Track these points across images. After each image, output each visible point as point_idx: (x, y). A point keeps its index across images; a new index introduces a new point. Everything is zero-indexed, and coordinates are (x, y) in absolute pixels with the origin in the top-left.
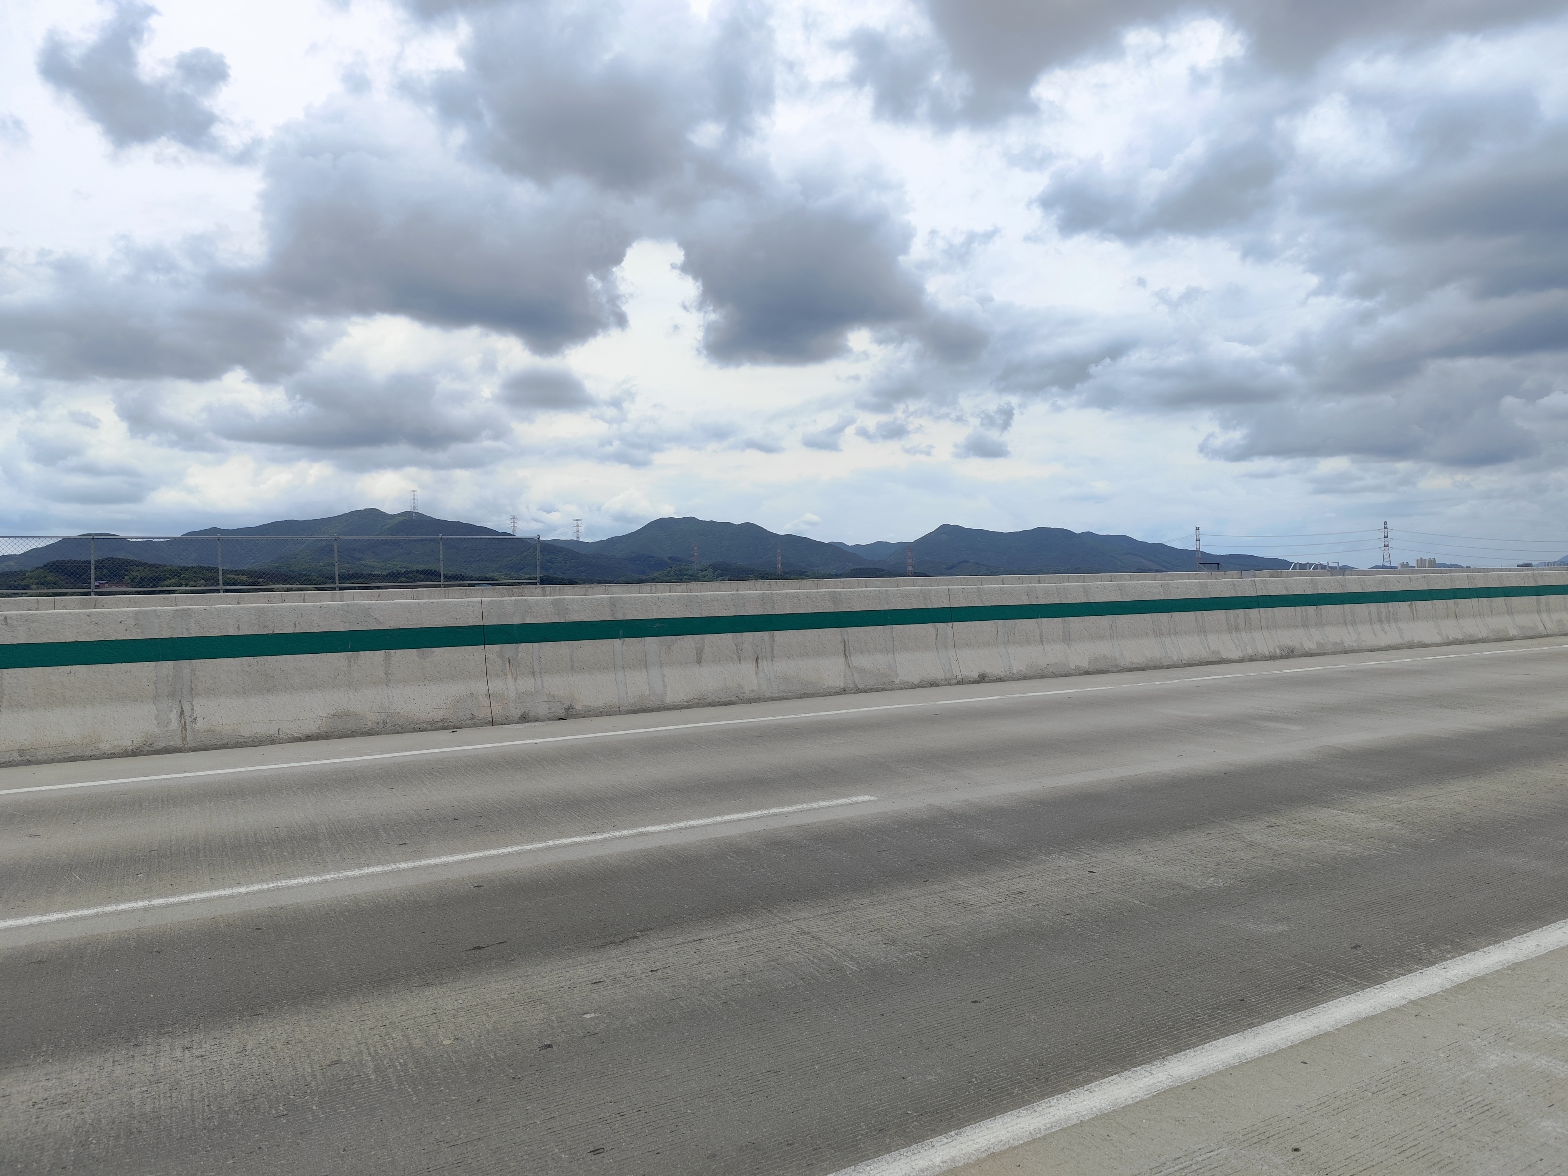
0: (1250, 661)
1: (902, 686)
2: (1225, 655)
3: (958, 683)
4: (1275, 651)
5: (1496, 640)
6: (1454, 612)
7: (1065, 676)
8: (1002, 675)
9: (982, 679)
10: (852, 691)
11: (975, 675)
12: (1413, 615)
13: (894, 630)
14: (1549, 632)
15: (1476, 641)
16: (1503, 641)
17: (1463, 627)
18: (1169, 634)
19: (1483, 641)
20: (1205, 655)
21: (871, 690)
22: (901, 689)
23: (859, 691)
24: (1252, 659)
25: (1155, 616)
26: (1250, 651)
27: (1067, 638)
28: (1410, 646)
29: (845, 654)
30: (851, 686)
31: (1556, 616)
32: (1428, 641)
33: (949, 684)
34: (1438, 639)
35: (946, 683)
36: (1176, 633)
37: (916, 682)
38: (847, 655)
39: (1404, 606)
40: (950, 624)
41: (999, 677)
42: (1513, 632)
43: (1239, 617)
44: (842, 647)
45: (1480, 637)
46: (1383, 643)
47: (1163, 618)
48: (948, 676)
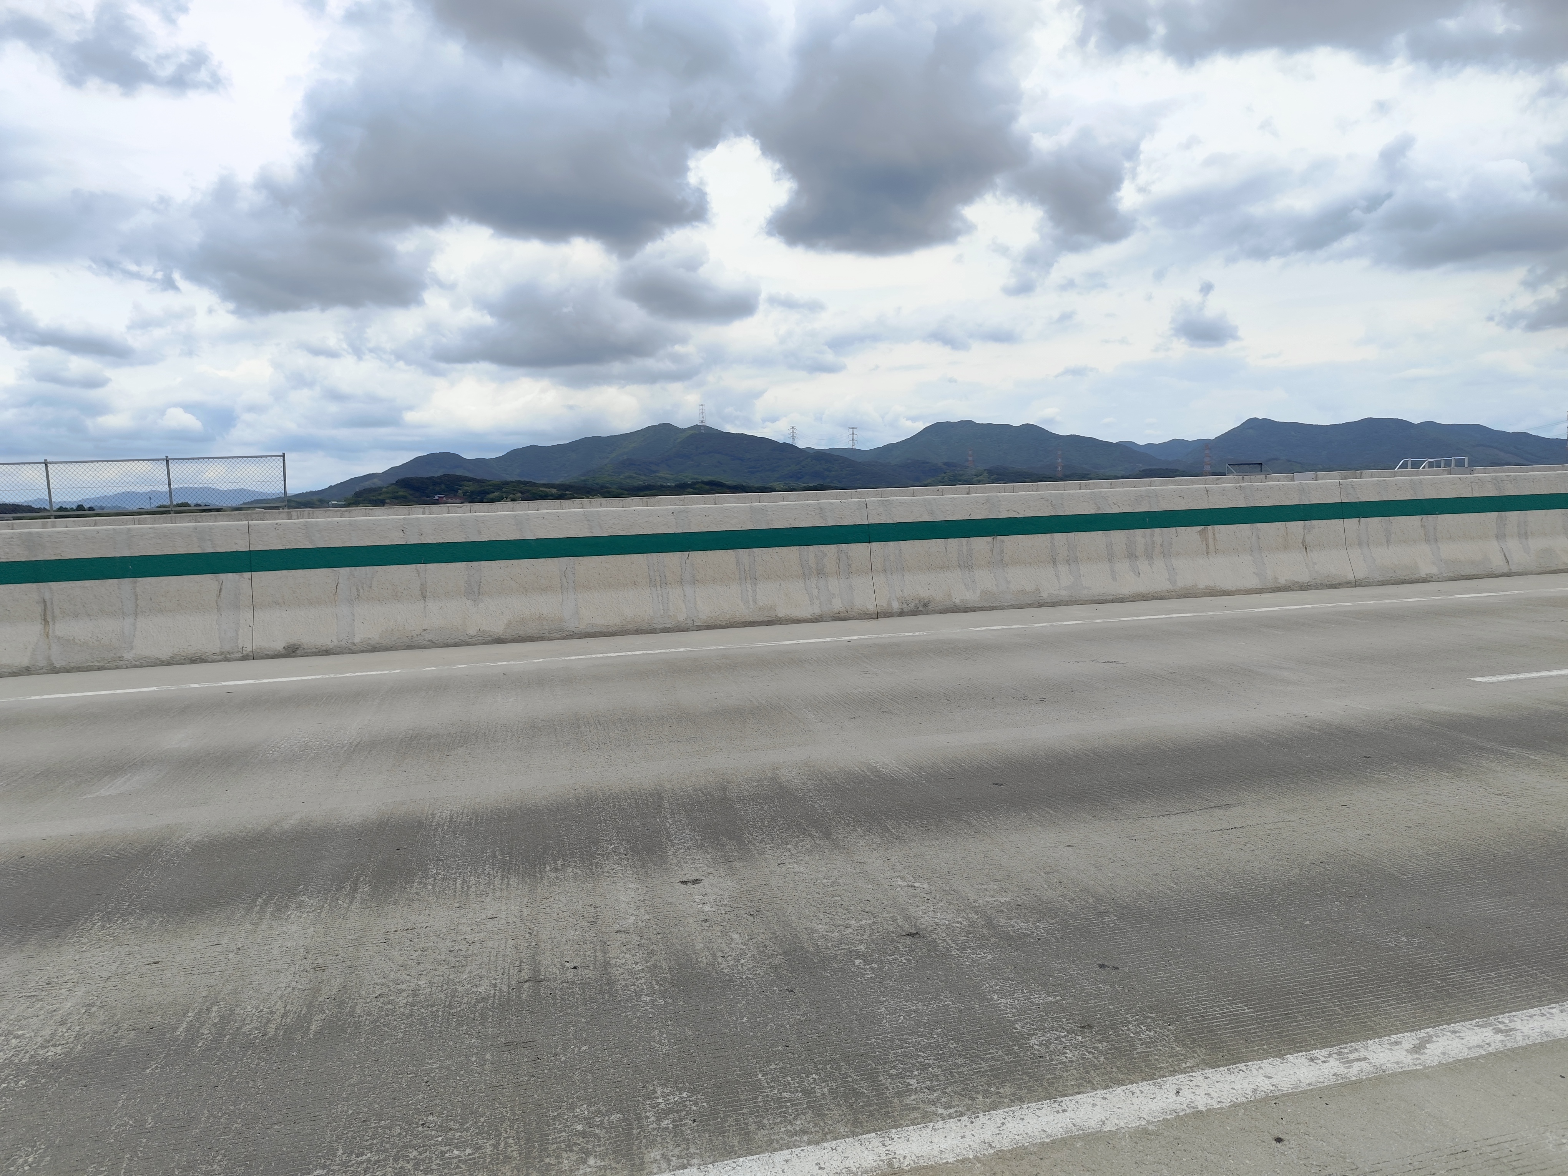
0: (835, 620)
1: (137, 663)
2: (782, 612)
3: (245, 658)
4: (889, 604)
5: (1384, 583)
6: (1300, 541)
7: (456, 645)
8: (331, 645)
9: (292, 651)
10: (42, 671)
11: (279, 645)
12: (1207, 547)
13: (138, 584)
14: (1514, 568)
15: (1340, 584)
16: (1403, 583)
17: (1315, 564)
18: (681, 582)
19: (1357, 584)
20: (743, 611)
21: (78, 669)
22: (136, 666)
23: (54, 670)
24: (838, 618)
25: (654, 557)
26: (837, 605)
27: (474, 592)
28: (1187, 594)
29: (45, 620)
30: (42, 663)
31: (1537, 544)
32: (1228, 585)
33: (227, 660)
34: (1253, 582)
35: (220, 657)
36: (694, 581)
37: (164, 656)
38: (50, 620)
39: (1189, 534)
40: (247, 575)
41: (324, 648)
42: (1426, 569)
43: (826, 555)
44: (39, 609)
45: (1350, 577)
46: (1126, 590)
47: (672, 560)
48: (227, 647)
